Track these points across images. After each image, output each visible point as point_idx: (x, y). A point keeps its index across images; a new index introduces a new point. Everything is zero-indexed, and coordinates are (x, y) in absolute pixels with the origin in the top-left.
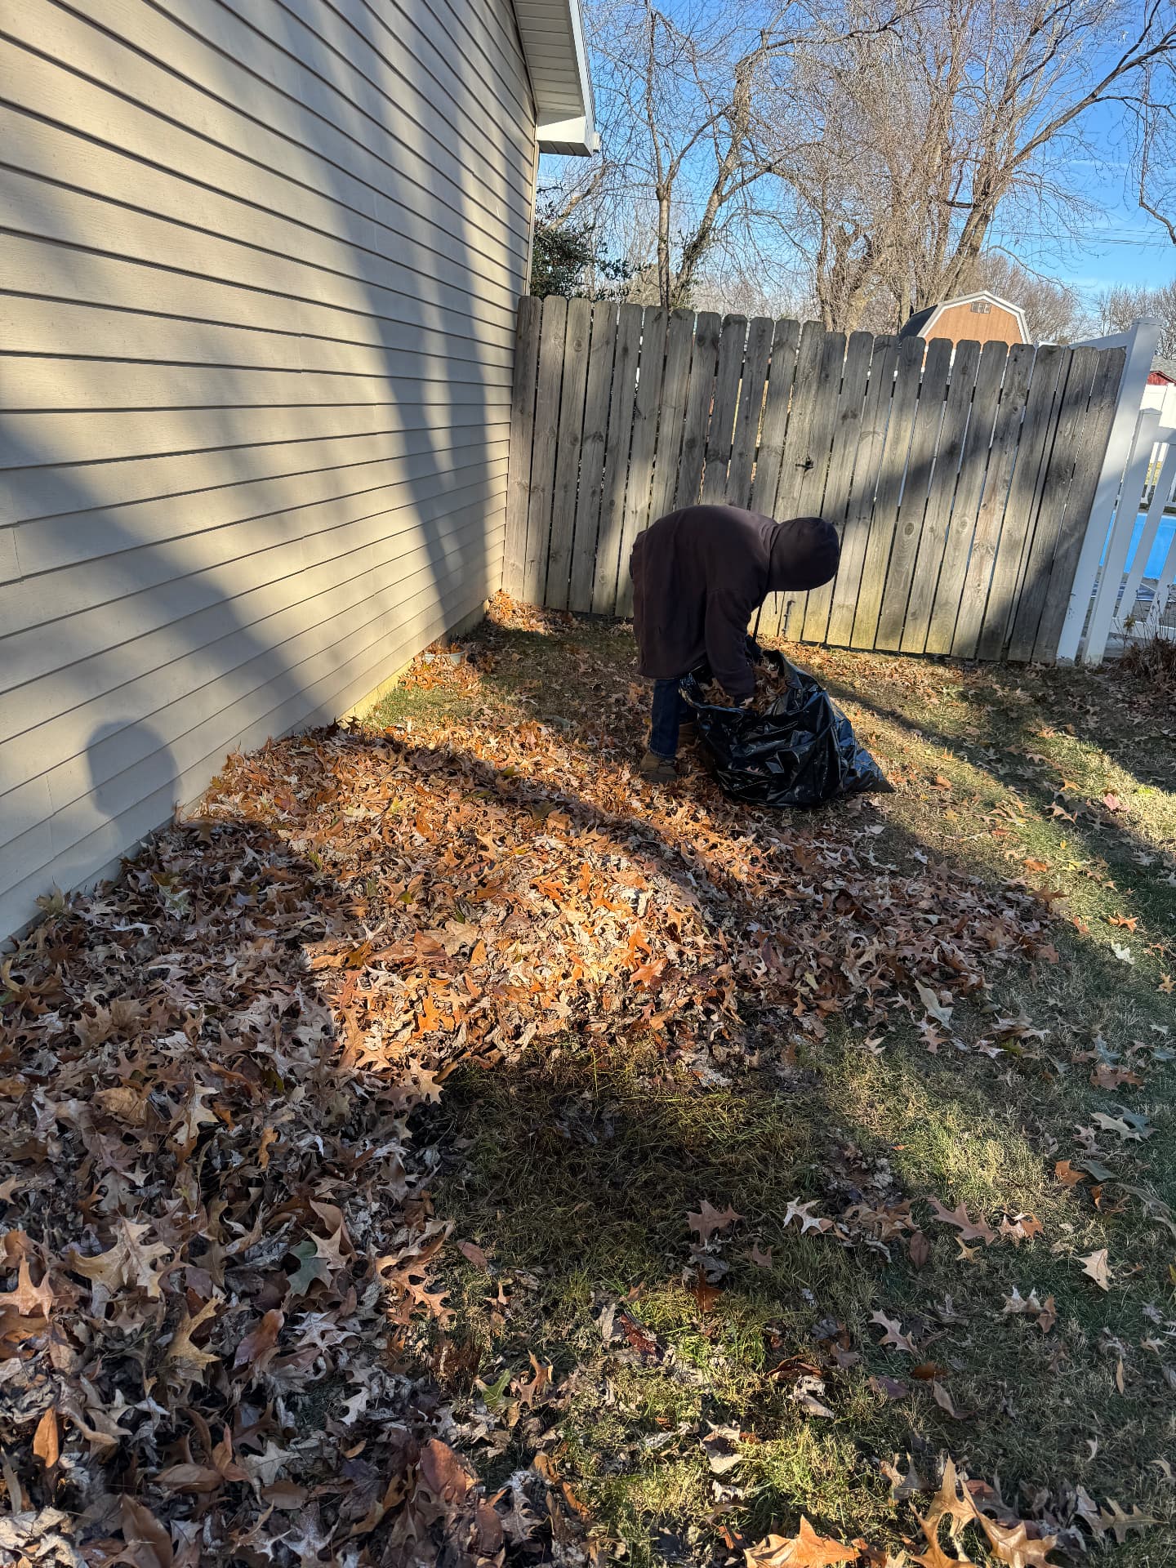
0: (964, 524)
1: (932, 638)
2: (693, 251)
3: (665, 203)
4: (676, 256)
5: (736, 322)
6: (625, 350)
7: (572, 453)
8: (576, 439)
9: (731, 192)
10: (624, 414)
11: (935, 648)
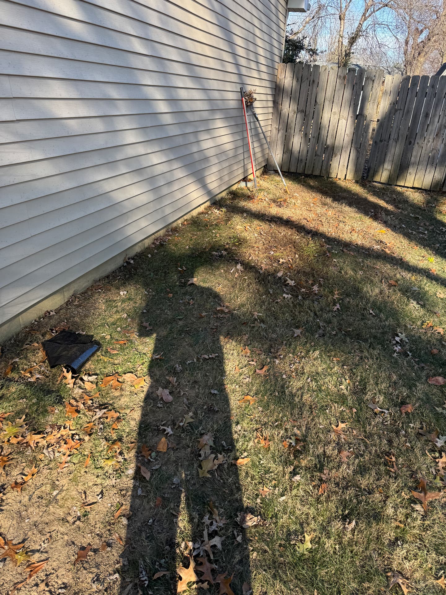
0: (429, 142)
1: (416, 182)
2: (353, 40)
3: (342, 21)
4: (346, 42)
5: (352, 70)
6: (314, 81)
7: (293, 116)
8: (295, 112)
9: (370, 15)
10: (312, 103)
11: (416, 185)
